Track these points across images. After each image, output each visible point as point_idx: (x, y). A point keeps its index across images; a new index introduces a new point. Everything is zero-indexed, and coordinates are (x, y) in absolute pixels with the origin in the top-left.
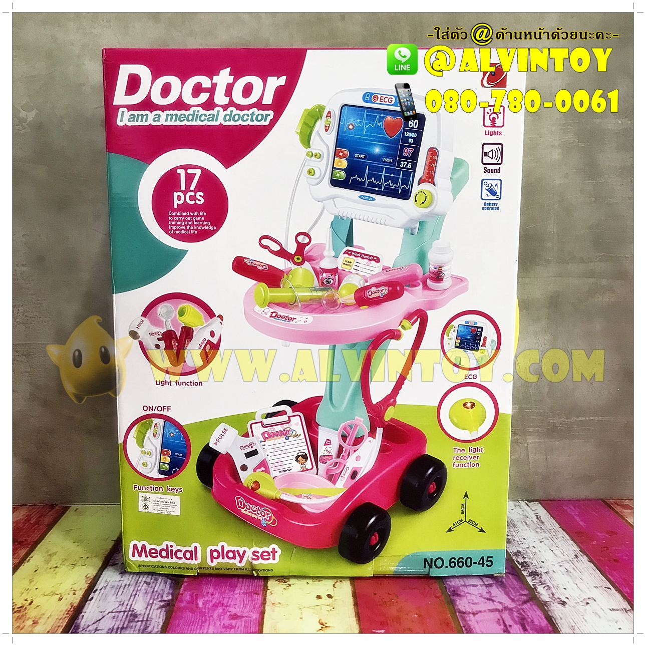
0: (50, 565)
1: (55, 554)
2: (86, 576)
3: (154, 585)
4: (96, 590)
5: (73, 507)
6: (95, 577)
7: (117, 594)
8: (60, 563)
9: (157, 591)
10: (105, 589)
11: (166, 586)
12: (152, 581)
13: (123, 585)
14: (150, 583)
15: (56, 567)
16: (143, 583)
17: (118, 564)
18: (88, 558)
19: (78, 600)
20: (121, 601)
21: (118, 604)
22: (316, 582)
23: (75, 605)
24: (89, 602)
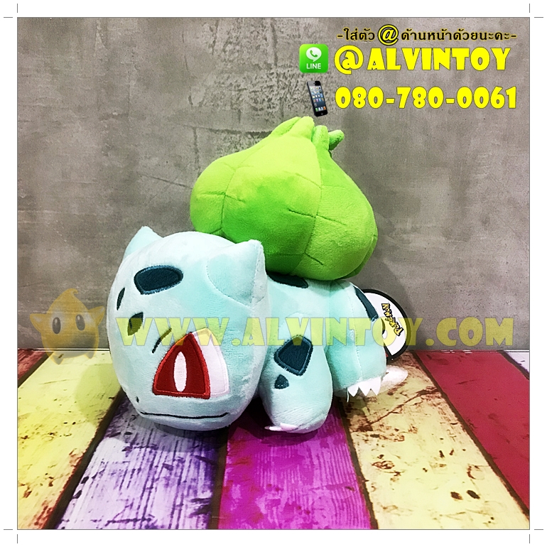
1: (26, 416)
2: (71, 454)
3: (179, 471)
4: (87, 478)
6: (84, 454)
7: (121, 487)
8: (32, 430)
9: (185, 481)
10: (100, 477)
11: (198, 473)
12: (175, 463)
13: (130, 469)
14: (172, 466)
15: (26, 437)
16: (160, 466)
17: (120, 433)
18: (74, 423)
19: (56, 498)
20: (127, 500)
21: (123, 505)
22: (439, 468)
23: (52, 505)
24: (74, 501)
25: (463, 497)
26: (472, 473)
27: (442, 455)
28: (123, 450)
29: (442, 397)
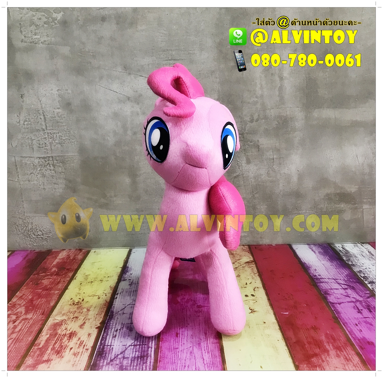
0: (88, 281)
1: (89, 275)
2: (110, 286)
4: (118, 294)
5: (93, 251)
6: (115, 287)
7: (130, 296)
8: (93, 279)
10: (123, 293)
13: (132, 290)
15: (92, 282)
17: (126, 280)
18: (108, 277)
19: (109, 299)
20: (133, 299)
21: (132, 300)
22: (244, 288)
23: (108, 301)
24: (115, 300)
25: (249, 296)
26: (255, 289)
27: (246, 284)
28: (129, 285)
29: (255, 264)
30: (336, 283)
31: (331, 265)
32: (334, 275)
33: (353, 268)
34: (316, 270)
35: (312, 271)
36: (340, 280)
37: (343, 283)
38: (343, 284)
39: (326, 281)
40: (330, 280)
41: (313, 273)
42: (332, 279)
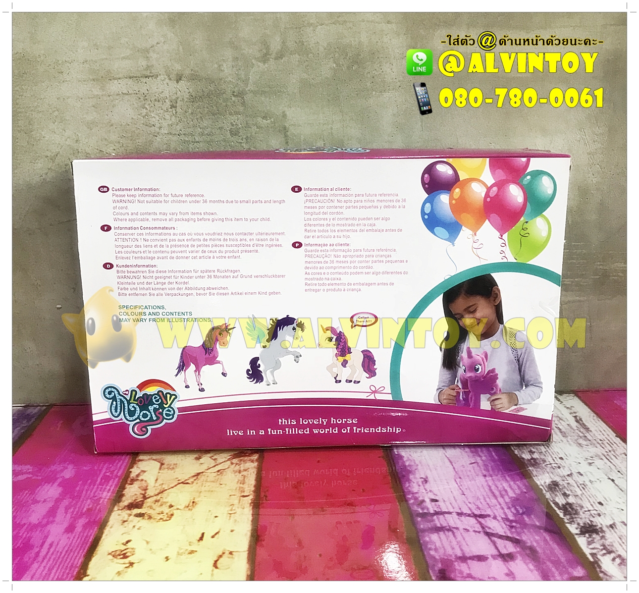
22: (185, 556)
26: (219, 562)
27: (201, 539)
29: (257, 460)
30: (479, 532)
31: (474, 463)
32: (478, 499)
33: (535, 473)
34: (426, 481)
35: (415, 486)
36: (495, 518)
37: (501, 532)
38: (501, 537)
39: (452, 524)
40: (463, 518)
41: (416, 493)
42: (469, 515)
